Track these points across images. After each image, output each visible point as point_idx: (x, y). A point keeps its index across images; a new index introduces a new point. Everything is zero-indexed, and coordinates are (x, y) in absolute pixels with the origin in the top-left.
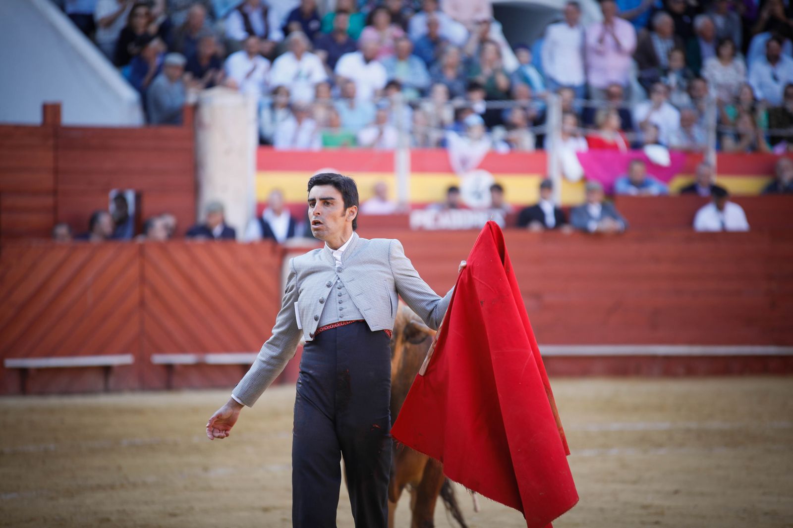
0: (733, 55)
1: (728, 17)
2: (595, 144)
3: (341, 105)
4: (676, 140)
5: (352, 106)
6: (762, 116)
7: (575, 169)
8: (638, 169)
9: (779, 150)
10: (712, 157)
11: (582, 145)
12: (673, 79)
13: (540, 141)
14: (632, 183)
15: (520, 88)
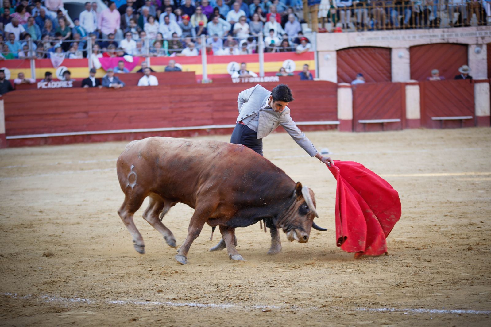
0: (154, 21)
1: (151, 8)
2: (105, 55)
3: (8, 43)
4: (136, 53)
5: (12, 43)
6: (166, 44)
7: (98, 65)
8: (121, 64)
9: (173, 55)
10: (148, 60)
11: (101, 56)
12: (133, 30)
13: (85, 54)
14: (119, 69)
15: (76, 35)
